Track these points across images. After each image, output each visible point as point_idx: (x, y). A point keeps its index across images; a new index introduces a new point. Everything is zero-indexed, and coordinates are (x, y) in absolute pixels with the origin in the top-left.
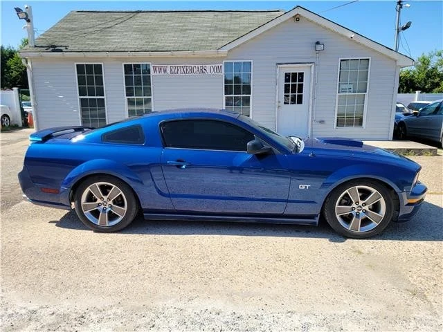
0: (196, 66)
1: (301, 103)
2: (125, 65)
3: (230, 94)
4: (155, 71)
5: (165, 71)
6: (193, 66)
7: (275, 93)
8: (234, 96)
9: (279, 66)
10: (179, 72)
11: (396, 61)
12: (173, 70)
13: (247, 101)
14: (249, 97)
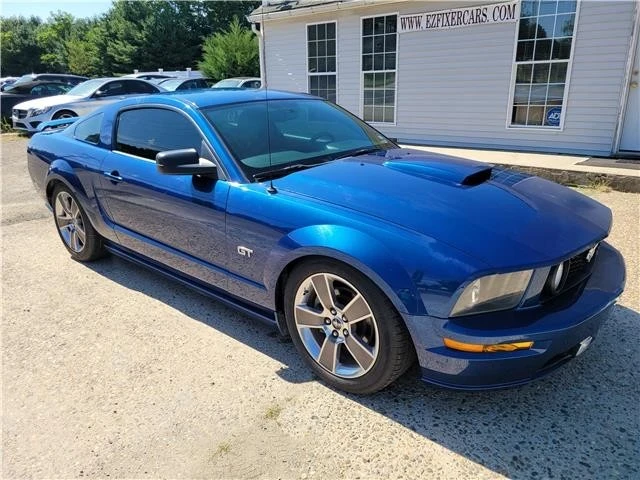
0: (470, 9)
2: (364, 20)
3: (527, 60)
4: (404, 26)
5: (418, 24)
6: (463, 10)
7: (627, 54)
8: (533, 63)
10: (440, 24)
12: (431, 22)
13: (560, 73)
14: (567, 63)
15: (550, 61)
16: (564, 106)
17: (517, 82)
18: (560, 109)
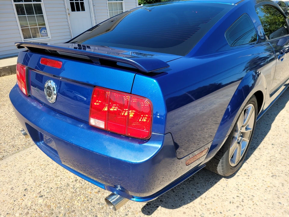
3: (20, 2)
8: (24, 3)
14: (40, 4)
15: (32, 3)
16: (47, 26)
17: (18, 14)
18: (45, 28)
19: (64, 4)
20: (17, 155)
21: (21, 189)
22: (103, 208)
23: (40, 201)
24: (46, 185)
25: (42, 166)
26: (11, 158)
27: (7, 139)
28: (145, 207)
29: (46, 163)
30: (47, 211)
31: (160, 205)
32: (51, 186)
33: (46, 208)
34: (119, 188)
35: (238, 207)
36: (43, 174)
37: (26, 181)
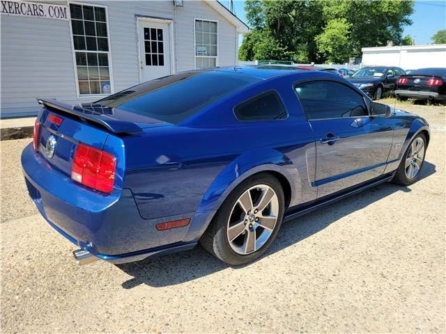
1: (163, 65)
3: (81, 49)
8: (86, 51)
9: (138, 18)
11: (236, 27)
13: (104, 59)
14: (107, 54)
15: (97, 52)
16: (111, 80)
17: (77, 64)
18: (109, 83)
19: (138, 56)
20: (21, 220)
21: (12, 250)
22: (84, 277)
23: (26, 263)
24: (38, 251)
25: (42, 233)
26: (15, 222)
27: (18, 203)
28: (128, 281)
29: (47, 231)
30: (28, 272)
31: (144, 282)
32: (42, 252)
33: (29, 270)
34: (91, 245)
35: (226, 294)
36: (40, 240)
37: (20, 244)
